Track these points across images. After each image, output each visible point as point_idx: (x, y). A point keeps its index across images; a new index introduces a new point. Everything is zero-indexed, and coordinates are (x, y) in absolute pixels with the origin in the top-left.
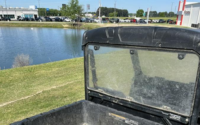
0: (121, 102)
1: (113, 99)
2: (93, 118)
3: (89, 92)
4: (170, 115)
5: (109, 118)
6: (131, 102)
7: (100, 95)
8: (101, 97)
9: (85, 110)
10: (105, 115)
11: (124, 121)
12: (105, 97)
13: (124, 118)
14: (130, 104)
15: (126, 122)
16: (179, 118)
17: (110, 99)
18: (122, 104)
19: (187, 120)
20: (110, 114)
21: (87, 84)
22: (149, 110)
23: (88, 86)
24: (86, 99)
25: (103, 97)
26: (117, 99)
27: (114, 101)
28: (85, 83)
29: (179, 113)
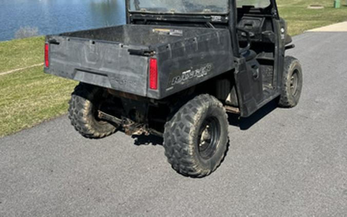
0: (165, 18)
1: (157, 16)
2: (135, 41)
3: (131, 15)
4: (211, 18)
5: (153, 35)
6: (175, 14)
7: (143, 15)
8: (143, 18)
9: (126, 34)
10: (149, 33)
11: (169, 33)
12: (148, 17)
13: (169, 30)
14: (174, 17)
15: (171, 34)
16: (219, 17)
17: (154, 17)
18: (165, 19)
19: (227, 18)
20: (154, 30)
21: (128, 6)
22: (193, 18)
23: (130, 9)
24: (127, 23)
25: (146, 17)
26: (161, 14)
27: (158, 19)
28: (126, 5)
29: (219, 13)
